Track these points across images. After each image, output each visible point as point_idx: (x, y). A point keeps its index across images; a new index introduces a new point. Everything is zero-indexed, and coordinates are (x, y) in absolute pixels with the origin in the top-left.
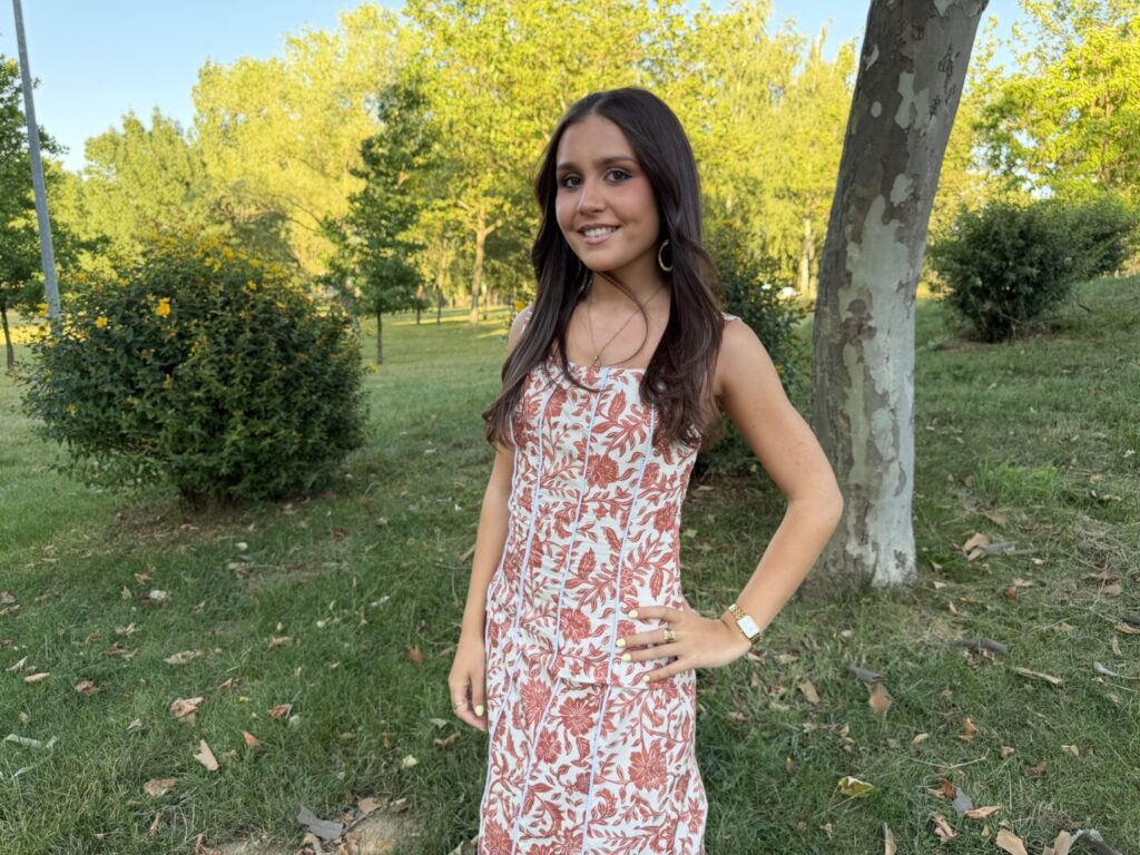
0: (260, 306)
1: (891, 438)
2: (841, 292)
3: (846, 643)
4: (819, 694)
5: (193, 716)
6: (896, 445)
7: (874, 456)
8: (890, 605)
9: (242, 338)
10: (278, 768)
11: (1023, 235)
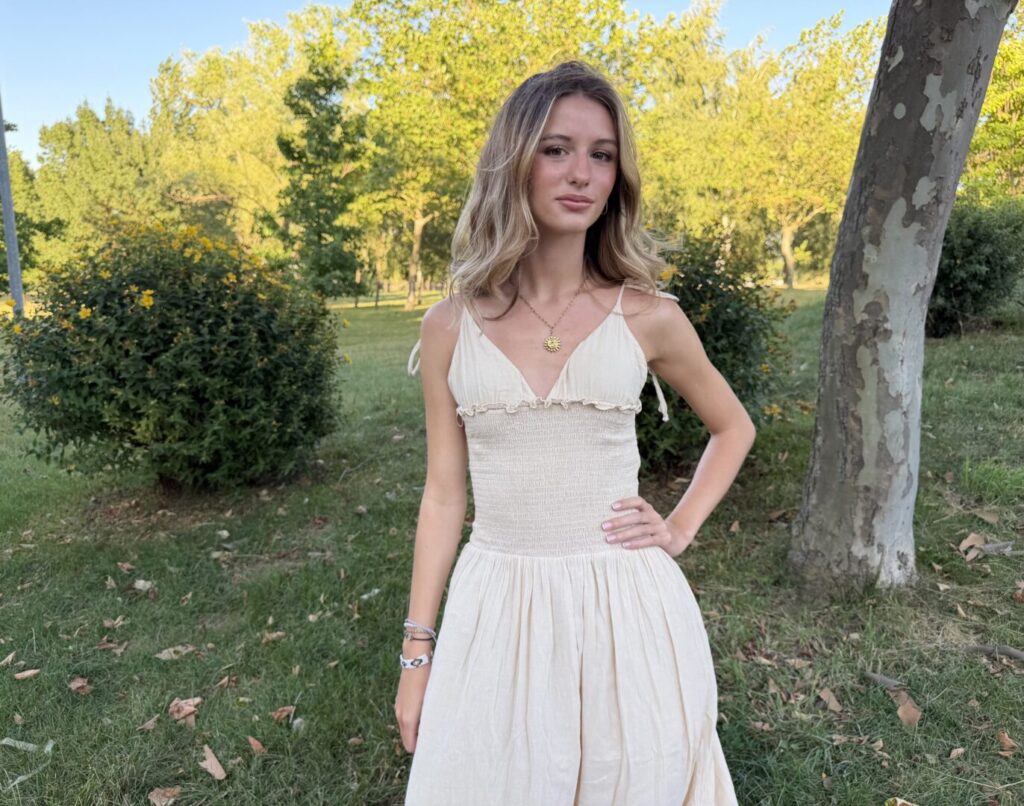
0: (241, 298)
1: (901, 441)
2: (856, 294)
3: (858, 646)
4: (840, 701)
5: (192, 718)
6: (906, 447)
7: (885, 458)
8: (896, 607)
9: (223, 329)
10: (286, 777)
11: (970, 235)
